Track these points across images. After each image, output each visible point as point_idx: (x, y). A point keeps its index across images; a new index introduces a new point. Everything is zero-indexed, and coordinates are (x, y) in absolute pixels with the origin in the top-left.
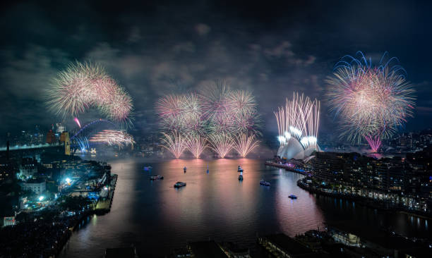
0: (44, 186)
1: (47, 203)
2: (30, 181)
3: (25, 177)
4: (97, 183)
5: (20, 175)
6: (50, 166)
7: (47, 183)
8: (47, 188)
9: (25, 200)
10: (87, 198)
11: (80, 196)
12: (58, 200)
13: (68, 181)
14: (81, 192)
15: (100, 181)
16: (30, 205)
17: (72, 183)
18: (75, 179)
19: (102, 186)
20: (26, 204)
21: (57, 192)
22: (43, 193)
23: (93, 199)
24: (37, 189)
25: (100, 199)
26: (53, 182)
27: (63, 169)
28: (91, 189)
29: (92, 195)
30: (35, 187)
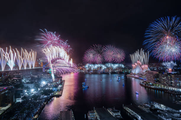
0: (34, 85)
1: (35, 92)
2: (28, 83)
3: (26, 81)
4: (56, 83)
5: (23, 81)
6: (36, 76)
7: (35, 83)
8: (35, 86)
9: (26, 91)
10: (52, 90)
11: (49, 89)
12: (40, 91)
13: (44, 83)
14: (49, 87)
15: (58, 83)
16: (28, 93)
17: (46, 84)
18: (47, 82)
19: (58, 85)
20: (26, 92)
21: (39, 87)
22: (34, 88)
23: (54, 90)
25: (58, 90)
26: (38, 83)
27: (42, 78)
28: (54, 86)
29: (54, 89)
30: (30, 86)
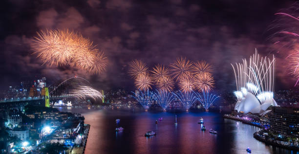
0: (28, 134)
1: (30, 148)
2: (16, 129)
3: (12, 126)
4: (72, 131)
5: (7, 124)
6: (32, 116)
7: (30, 130)
8: (30, 136)
9: (12, 145)
10: (64, 145)
11: (58, 143)
12: (39, 146)
13: (47, 130)
14: (58, 139)
15: (75, 130)
16: (16, 149)
17: (51, 132)
18: (54, 128)
19: (76, 134)
20: (12, 148)
21: (38, 139)
22: (27, 139)
23: (68, 145)
24: (22, 136)
25: (75, 146)
26: (35, 130)
27: (43, 119)
28: (67, 137)
29: (68, 142)
